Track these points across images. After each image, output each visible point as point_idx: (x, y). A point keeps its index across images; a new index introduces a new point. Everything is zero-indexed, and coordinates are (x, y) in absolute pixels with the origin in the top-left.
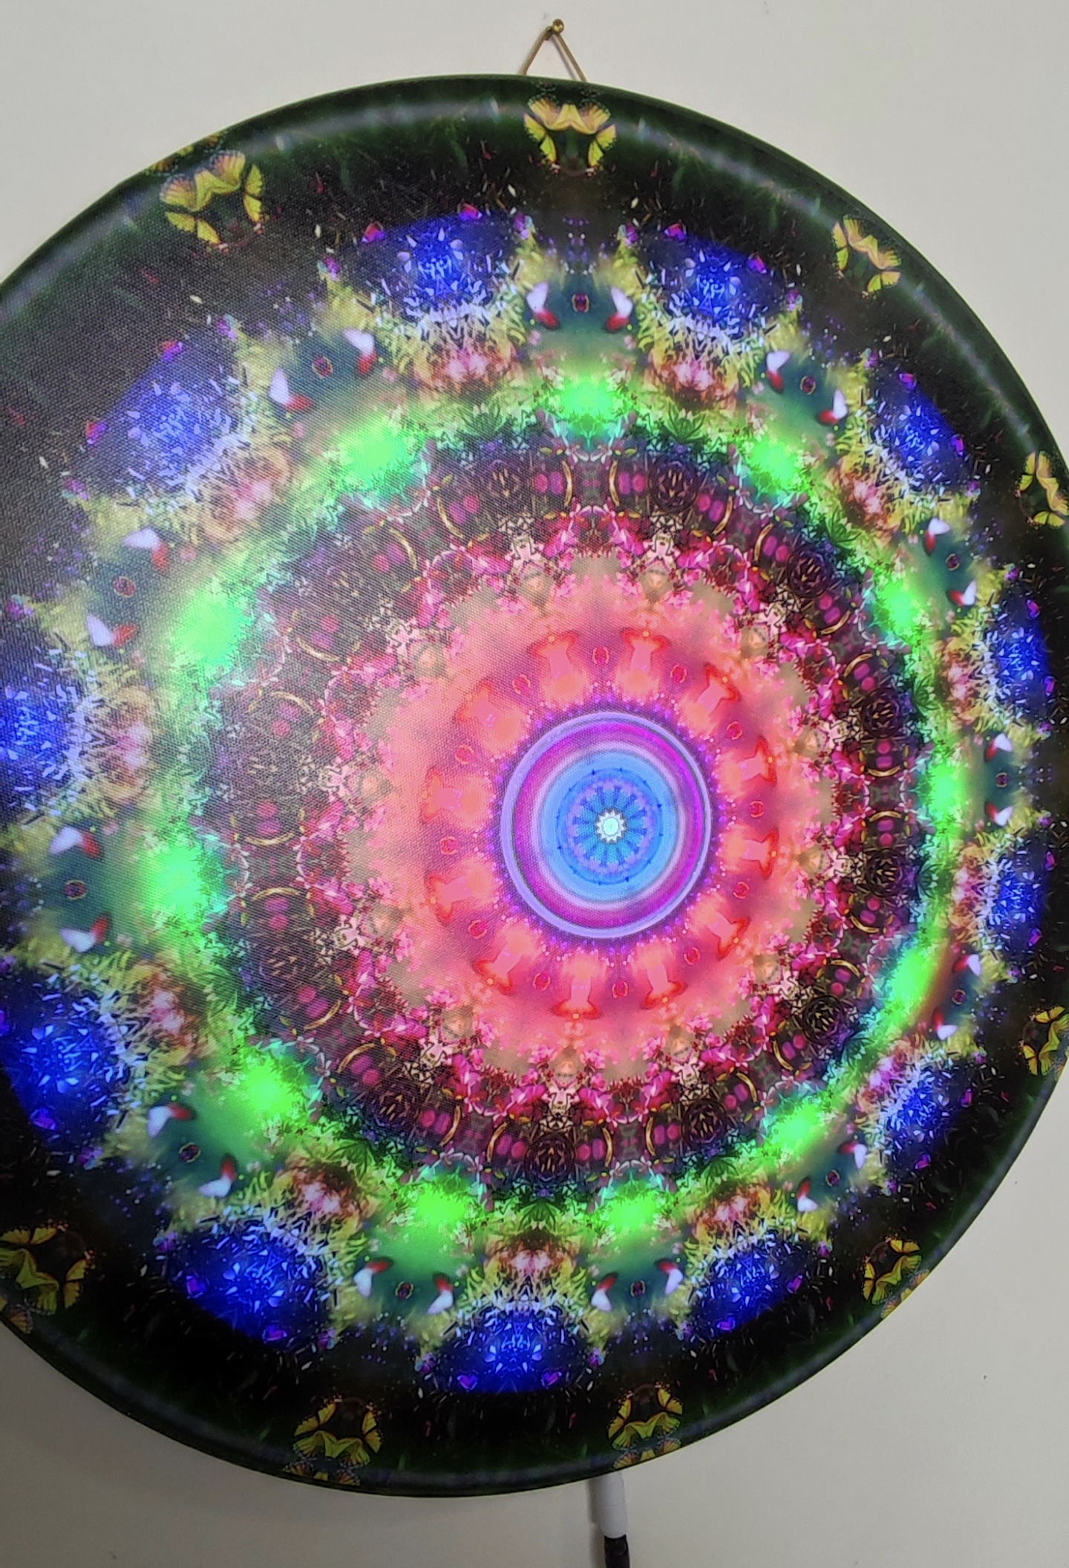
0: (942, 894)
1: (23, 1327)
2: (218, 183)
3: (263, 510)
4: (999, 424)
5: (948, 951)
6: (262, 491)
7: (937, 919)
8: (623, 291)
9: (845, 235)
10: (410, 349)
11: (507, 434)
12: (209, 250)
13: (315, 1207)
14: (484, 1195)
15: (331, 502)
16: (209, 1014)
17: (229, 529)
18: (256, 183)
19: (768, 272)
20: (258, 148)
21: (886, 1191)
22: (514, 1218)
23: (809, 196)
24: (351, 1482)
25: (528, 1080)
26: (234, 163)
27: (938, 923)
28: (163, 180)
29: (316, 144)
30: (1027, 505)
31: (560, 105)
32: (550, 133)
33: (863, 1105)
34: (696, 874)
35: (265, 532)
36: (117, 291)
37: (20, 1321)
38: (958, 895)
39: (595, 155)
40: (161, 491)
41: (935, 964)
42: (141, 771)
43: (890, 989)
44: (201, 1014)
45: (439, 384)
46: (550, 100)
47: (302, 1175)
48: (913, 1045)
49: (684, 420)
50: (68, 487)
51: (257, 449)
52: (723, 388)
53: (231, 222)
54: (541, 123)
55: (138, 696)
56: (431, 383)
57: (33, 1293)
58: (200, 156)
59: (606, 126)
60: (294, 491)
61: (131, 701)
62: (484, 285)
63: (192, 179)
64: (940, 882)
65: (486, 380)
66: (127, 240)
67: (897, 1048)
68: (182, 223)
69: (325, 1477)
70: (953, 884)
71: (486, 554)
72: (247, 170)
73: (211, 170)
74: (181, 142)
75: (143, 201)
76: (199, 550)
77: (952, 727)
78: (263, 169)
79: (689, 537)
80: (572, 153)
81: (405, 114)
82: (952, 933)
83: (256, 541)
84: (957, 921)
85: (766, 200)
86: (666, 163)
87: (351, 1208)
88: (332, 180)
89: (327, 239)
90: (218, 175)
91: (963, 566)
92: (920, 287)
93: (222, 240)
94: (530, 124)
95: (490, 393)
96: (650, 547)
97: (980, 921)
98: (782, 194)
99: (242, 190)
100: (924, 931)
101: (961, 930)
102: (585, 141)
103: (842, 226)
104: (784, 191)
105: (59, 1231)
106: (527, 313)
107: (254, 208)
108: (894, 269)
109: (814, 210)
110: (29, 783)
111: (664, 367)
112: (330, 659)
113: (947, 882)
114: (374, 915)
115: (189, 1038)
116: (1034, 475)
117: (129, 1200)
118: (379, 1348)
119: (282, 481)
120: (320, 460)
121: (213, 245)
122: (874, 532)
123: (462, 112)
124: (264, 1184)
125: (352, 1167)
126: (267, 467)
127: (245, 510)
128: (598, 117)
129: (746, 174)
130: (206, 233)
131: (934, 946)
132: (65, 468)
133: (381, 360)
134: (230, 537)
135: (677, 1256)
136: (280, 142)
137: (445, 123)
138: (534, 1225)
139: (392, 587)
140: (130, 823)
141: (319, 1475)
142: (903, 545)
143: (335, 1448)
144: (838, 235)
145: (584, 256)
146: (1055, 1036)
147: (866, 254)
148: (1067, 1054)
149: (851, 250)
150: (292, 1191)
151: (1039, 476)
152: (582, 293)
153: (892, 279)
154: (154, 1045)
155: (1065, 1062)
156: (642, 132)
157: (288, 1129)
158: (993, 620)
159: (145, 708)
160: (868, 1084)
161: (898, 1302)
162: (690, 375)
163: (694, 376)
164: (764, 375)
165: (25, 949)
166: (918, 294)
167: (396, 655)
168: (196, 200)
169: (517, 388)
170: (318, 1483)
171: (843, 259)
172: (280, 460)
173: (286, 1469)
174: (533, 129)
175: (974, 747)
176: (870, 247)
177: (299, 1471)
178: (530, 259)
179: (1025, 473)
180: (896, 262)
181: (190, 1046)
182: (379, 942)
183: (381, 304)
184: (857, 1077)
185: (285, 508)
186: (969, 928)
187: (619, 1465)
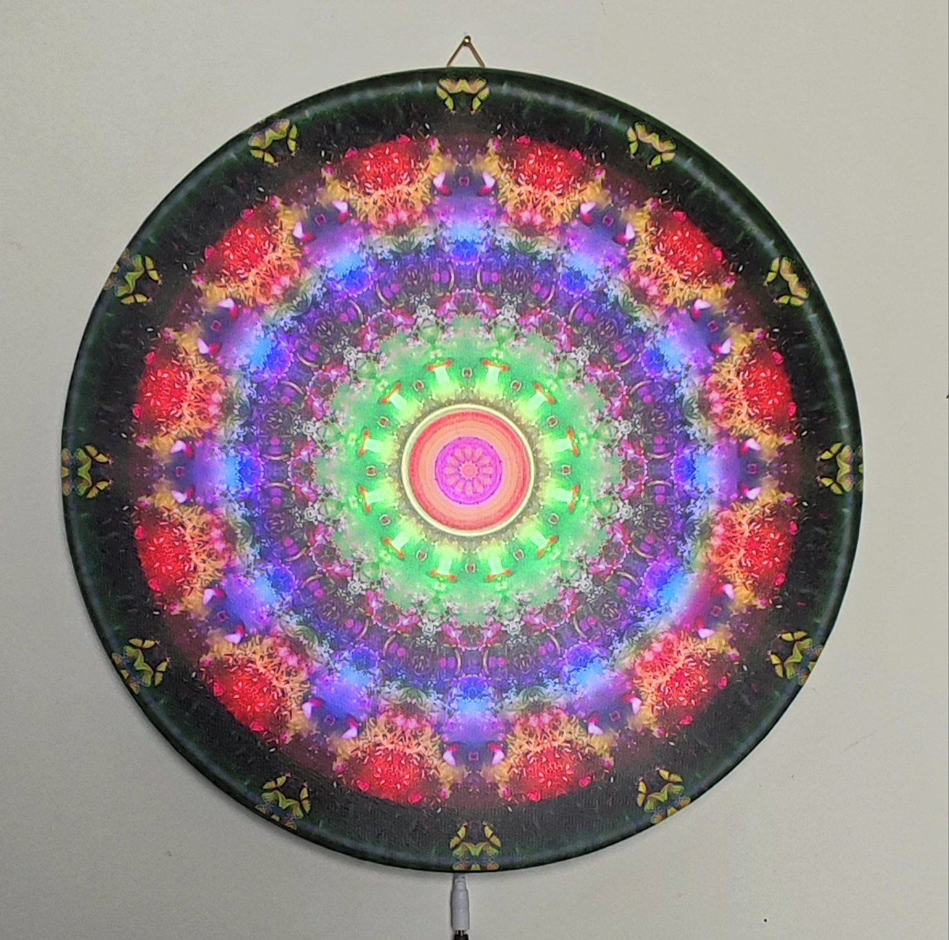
0: (702, 540)
1: (136, 691)
2: (275, 134)
3: (285, 290)
4: (749, 240)
5: (708, 580)
6: (286, 280)
7: (699, 554)
8: (489, 173)
9: (636, 135)
10: (366, 209)
11: (418, 251)
12: (269, 166)
13: (284, 660)
14: (380, 676)
15: (319, 286)
16: (238, 544)
17: (268, 299)
18: (294, 133)
19: (583, 157)
20: (296, 117)
21: (656, 734)
22: (397, 693)
23: (612, 114)
24: (292, 827)
25: (410, 612)
26: (284, 125)
27: (700, 558)
28: (250, 135)
29: (324, 112)
30: (773, 292)
31: (457, 81)
32: (451, 95)
33: (639, 671)
34: (523, 505)
35: (285, 301)
36: (225, 187)
37: (133, 686)
38: (716, 542)
39: (476, 104)
40: (237, 280)
41: (698, 586)
42: (215, 416)
43: (662, 597)
44: (234, 544)
45: (381, 226)
46: (452, 79)
47: (278, 641)
48: (679, 638)
49: (525, 242)
50: (195, 279)
51: (284, 260)
52: (550, 224)
53: (281, 152)
54: (446, 90)
55: (218, 379)
56: (377, 226)
57: (141, 673)
58: (269, 122)
59: (483, 88)
60: (301, 280)
61: (213, 381)
62: (409, 175)
63: (264, 133)
64: (701, 532)
65: (407, 223)
66: (231, 164)
67: (666, 638)
68: (257, 154)
69: (277, 819)
70: (711, 534)
71: (402, 314)
72: (290, 127)
73: (273, 129)
74: (260, 118)
75: (240, 146)
76: (253, 309)
77: (712, 431)
78: (297, 127)
79: (526, 307)
80: (463, 104)
81: (371, 94)
82: (709, 566)
83: (281, 305)
84: (715, 559)
85: (582, 118)
86: (519, 103)
87: (303, 665)
88: (332, 129)
89: (328, 157)
90: (276, 131)
91: (721, 329)
92: (690, 160)
93: (275, 161)
94: (440, 92)
95: (409, 229)
96: (500, 313)
97: (734, 562)
98: (593, 114)
99: (287, 138)
100: (688, 563)
101: (718, 566)
102: (471, 97)
103: (634, 129)
104: (594, 112)
105: (156, 644)
106: (433, 187)
107: (292, 145)
108: (672, 151)
109: (615, 122)
110: (165, 418)
111: (513, 213)
112: (313, 366)
113: (707, 532)
114: (327, 504)
115: (226, 555)
116: (778, 272)
117: (190, 635)
118: (312, 751)
119: (296, 275)
120: (315, 265)
121: (271, 164)
122: (653, 306)
123: (402, 89)
124: (258, 641)
125: (305, 642)
126: (289, 268)
127: (276, 290)
128: (480, 84)
129: (569, 105)
130: (269, 158)
131: (696, 574)
132: (194, 269)
133: (351, 215)
134: (268, 303)
135: (500, 742)
136: (307, 114)
137: (392, 95)
138: (409, 700)
139: (349, 330)
140: (208, 441)
141: (274, 817)
142: (674, 315)
143: (284, 803)
144: (631, 135)
145: (467, 157)
146: (798, 652)
147: (651, 144)
148: (809, 667)
149: (639, 142)
150: (272, 649)
151: (782, 273)
152: (465, 176)
153: (669, 157)
154: (209, 556)
155: (808, 672)
156: (505, 89)
157: (273, 614)
158: (745, 364)
159: (220, 385)
160: (643, 658)
161: (666, 816)
162: (529, 217)
163: (532, 218)
164: (578, 216)
165: (154, 498)
166: (687, 164)
167: (348, 366)
168: (265, 143)
169: (424, 227)
170: (273, 821)
171: (633, 148)
172: (295, 265)
173: (256, 807)
174: (441, 94)
175: (729, 445)
176: (653, 140)
177: (263, 810)
178: (436, 160)
179: (770, 271)
180: (672, 147)
181: (227, 559)
182: (328, 519)
183: (353, 187)
184: (634, 652)
185: (296, 289)
186: (725, 565)
187: (456, 868)
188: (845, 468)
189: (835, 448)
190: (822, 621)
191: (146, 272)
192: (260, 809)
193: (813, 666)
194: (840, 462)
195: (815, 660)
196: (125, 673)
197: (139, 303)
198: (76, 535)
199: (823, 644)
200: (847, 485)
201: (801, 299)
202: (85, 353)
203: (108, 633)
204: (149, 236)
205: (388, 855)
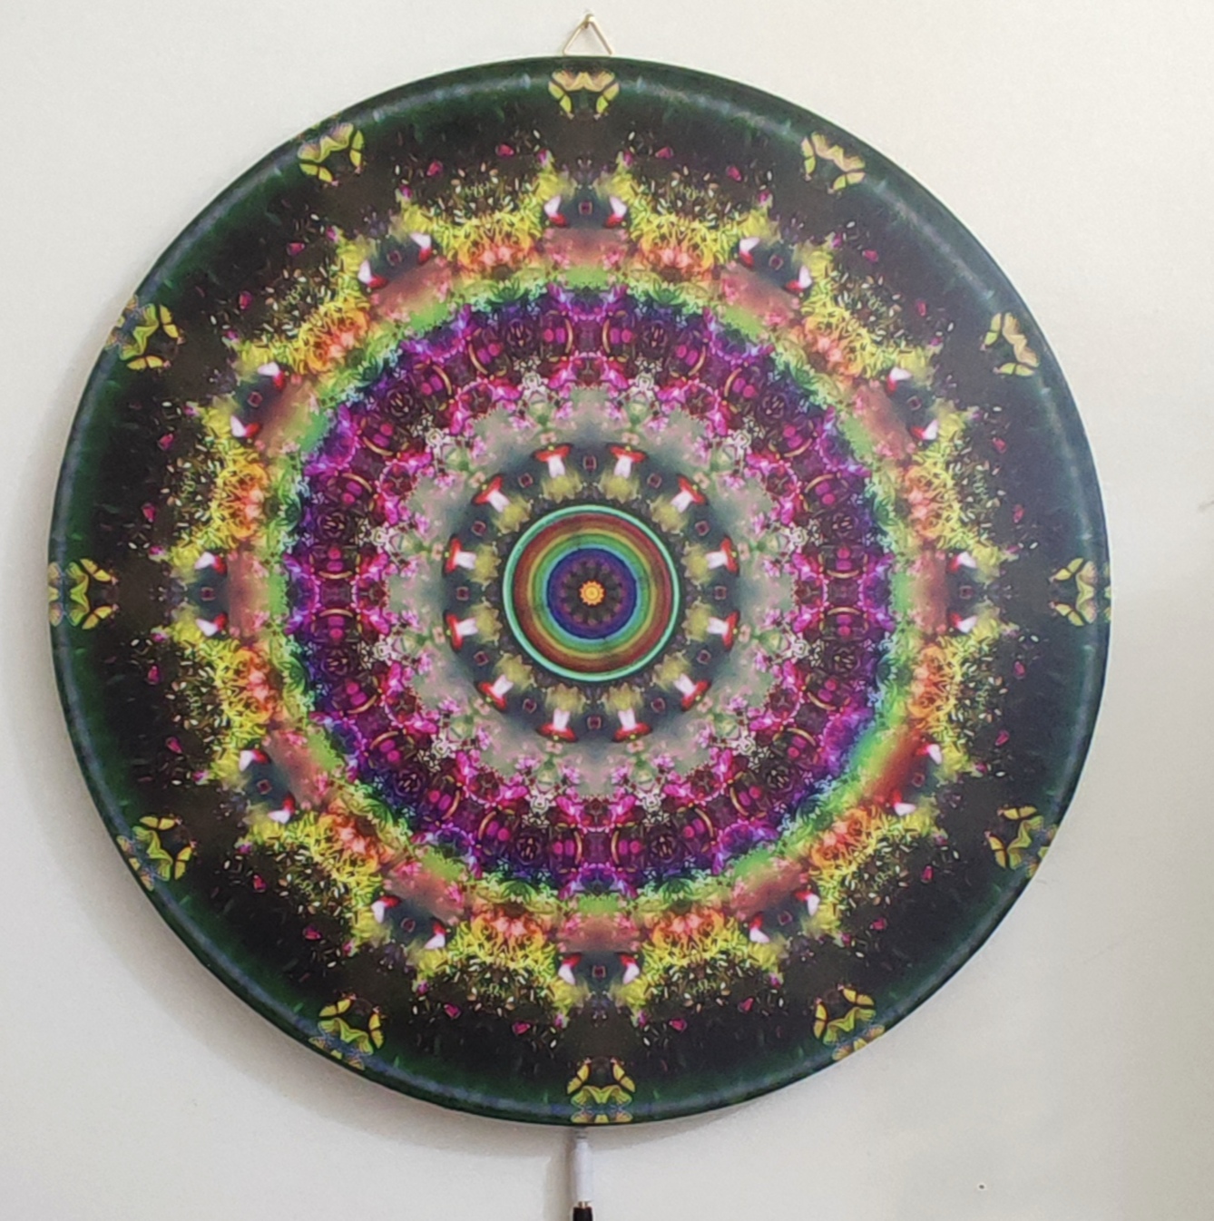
0: (901, 686)
1: (150, 887)
2: (334, 144)
3: (348, 352)
4: (962, 289)
5: (906, 737)
6: (348, 339)
7: (896, 705)
8: (619, 198)
9: (813, 149)
10: (455, 244)
11: (524, 301)
12: (326, 185)
13: (347, 845)
14: (474, 866)
15: (393, 347)
16: (285, 691)
17: (324, 364)
18: (359, 141)
19: (742, 178)
20: (361, 120)
21: (839, 943)
22: (497, 889)
23: (780, 120)
24: (357, 1066)
25: (514, 781)
26: (346, 130)
27: (897, 710)
28: (300, 144)
29: (399, 114)
30: (991, 358)
31: (577, 73)
32: (568, 93)
33: (817, 859)
34: (664, 639)
35: (348, 367)
36: (267, 214)
37: (147, 880)
38: (917, 689)
39: (602, 105)
40: (283, 338)
41: (893, 746)
42: (254, 520)
43: (847, 762)
44: (280, 691)
45: (476, 267)
46: (569, 71)
47: (339, 820)
48: (869, 815)
49: (667, 289)
50: (227, 336)
51: (346, 312)
52: (700, 266)
53: (341, 168)
54: (561, 87)
55: (257, 470)
56: (470, 267)
57: (156, 862)
58: (326, 127)
59: (611, 85)
60: (369, 339)
61: (252, 473)
62: (512, 199)
63: (319, 142)
64: (899, 676)
65: (510, 264)
66: (274, 180)
67: (852, 815)
68: (309, 170)
69: (339, 1056)
70: (912, 678)
71: (503, 385)
72: (354, 134)
73: (330, 136)
74: (313, 122)
75: (287, 159)
76: (304, 377)
77: (912, 542)
78: (364, 134)
79: (668, 377)
80: (584, 106)
81: (462, 90)
82: (910, 721)
83: (341, 372)
84: (917, 712)
85: (743, 125)
86: (658, 105)
87: (373, 852)
88: (410, 138)
89: (404, 175)
90: (334, 140)
91: (925, 407)
92: (884, 183)
93: (334, 179)
94: (553, 88)
95: (512, 273)
96: (634, 384)
97: (942, 715)
98: (756, 121)
99: (350, 148)
100: (882, 716)
101: (921, 720)
102: (593, 96)
103: (810, 140)
104: (758, 118)
105: (176, 824)
106: (544, 216)
107: (356, 158)
108: (858, 171)
109: (785, 131)
110: (187, 522)
111: (651, 251)
112: (385, 453)
113: (905, 676)
114: (404, 637)
115: (270, 706)
116: (1000, 333)
117: (221, 812)
118: (385, 966)
119: (362, 333)
120: (388, 319)
121: (329, 183)
122: (835, 377)
123: (503, 85)
124: (312, 820)
125: (376, 821)
126: (353, 322)
127: (336, 352)
128: (606, 78)
129: (725, 108)
130: (325, 176)
131: (892, 731)
132: (225, 323)
133: (435, 252)
134: (325, 369)
135: (634, 954)
136: (377, 116)
137: (491, 93)
138: (513, 898)
139: (433, 406)
140: (245, 554)
141: (335, 1053)
142: (863, 388)
143: (348, 1035)
144: (806, 148)
145: (590, 176)
146: (1025, 834)
147: (832, 161)
148: (1040, 853)
149: (817, 158)
150: (331, 830)
151: (1005, 334)
152: (587, 201)
153: (856, 178)
154: (247, 706)
155: (1038, 860)
156: (640, 85)
157: (332, 784)
158: (956, 453)
159: (261, 479)
160: (821, 841)
161: (851, 1050)
162: (672, 256)
163: (675, 257)
164: (736, 256)
165: (174, 629)
166: (880, 188)
167: (432, 454)
168: (319, 155)
169: (532, 270)
170: (333, 1059)
171: (810, 165)
172: (361, 319)
173: (311, 1040)
174: (555, 91)
175: (934, 560)
176: (836, 155)
177: (320, 1044)
178: (548, 180)
179: (989, 330)
180: (860, 165)
181: (271, 711)
182: (406, 658)
183: (437, 215)
184: (811, 834)
185: (362, 351)
186: (929, 719)
187: (576, 1120)
188: (1087, 592)
189: (1074, 565)
190: (1058, 794)
191: (161, 326)
192: (316, 1043)
193: (1045, 853)
194: (1081, 585)
195: (1048, 843)
196: (135, 863)
197: (152, 369)
198: (68, 677)
199: (1058, 822)
200: (1090, 614)
201: (1031, 368)
202: (79, 436)
203: (113, 810)
204: (164, 278)
205: (486, 1103)
